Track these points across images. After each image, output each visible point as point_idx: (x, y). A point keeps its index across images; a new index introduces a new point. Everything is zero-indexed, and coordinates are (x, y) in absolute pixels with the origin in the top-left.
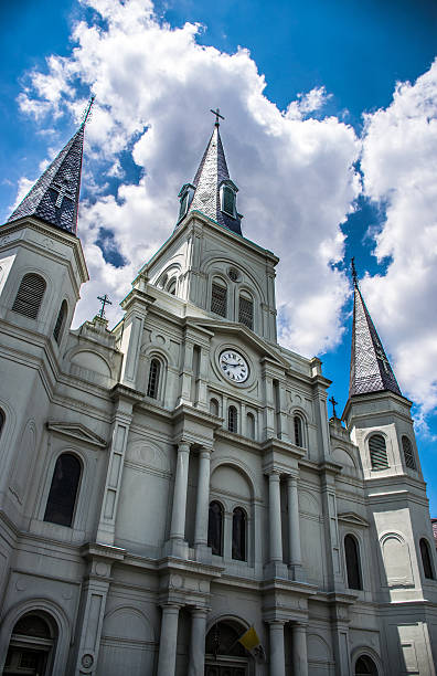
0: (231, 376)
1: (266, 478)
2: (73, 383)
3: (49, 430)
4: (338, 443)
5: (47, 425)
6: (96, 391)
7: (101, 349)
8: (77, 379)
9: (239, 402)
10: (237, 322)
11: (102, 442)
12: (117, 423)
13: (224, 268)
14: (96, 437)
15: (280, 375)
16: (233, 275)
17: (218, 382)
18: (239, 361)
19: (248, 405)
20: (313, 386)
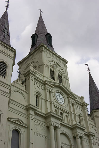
1: (74, 138)
2: (14, 103)
3: (9, 121)
4: (91, 125)
5: (8, 119)
7: (21, 91)
8: (15, 101)
9: (63, 111)
10: (58, 83)
11: (26, 125)
13: (53, 64)
14: (24, 123)
17: (56, 104)
18: (61, 97)
19: (66, 112)
20: (83, 106)
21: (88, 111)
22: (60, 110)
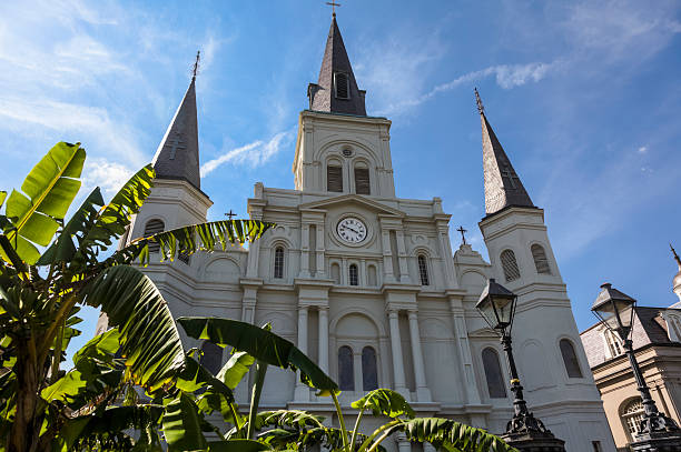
0: (350, 239)
4: (467, 267)
9: (359, 259)
10: (350, 193)
12: (244, 308)
13: (337, 150)
15: (397, 225)
16: (347, 152)
17: (337, 248)
18: (356, 225)
19: (367, 259)
20: (435, 223)
21: (462, 230)
22: (349, 258)
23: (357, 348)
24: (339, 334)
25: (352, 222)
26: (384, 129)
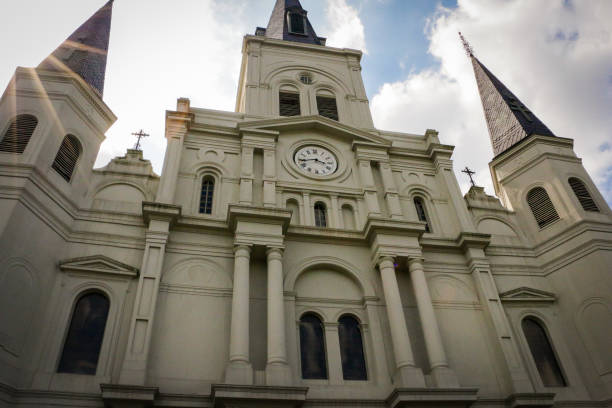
0: (313, 171)
2: (94, 217)
4: (483, 213)
5: (59, 265)
6: (125, 220)
7: (134, 179)
8: (99, 212)
9: (327, 195)
11: (130, 269)
12: (148, 245)
13: (294, 75)
14: (123, 266)
15: (380, 156)
16: (306, 79)
17: (294, 180)
18: (322, 155)
19: (340, 196)
20: (432, 159)
21: (469, 172)
22: (313, 194)
23: (331, 316)
24: (301, 294)
25: (315, 152)
26: (353, 60)
